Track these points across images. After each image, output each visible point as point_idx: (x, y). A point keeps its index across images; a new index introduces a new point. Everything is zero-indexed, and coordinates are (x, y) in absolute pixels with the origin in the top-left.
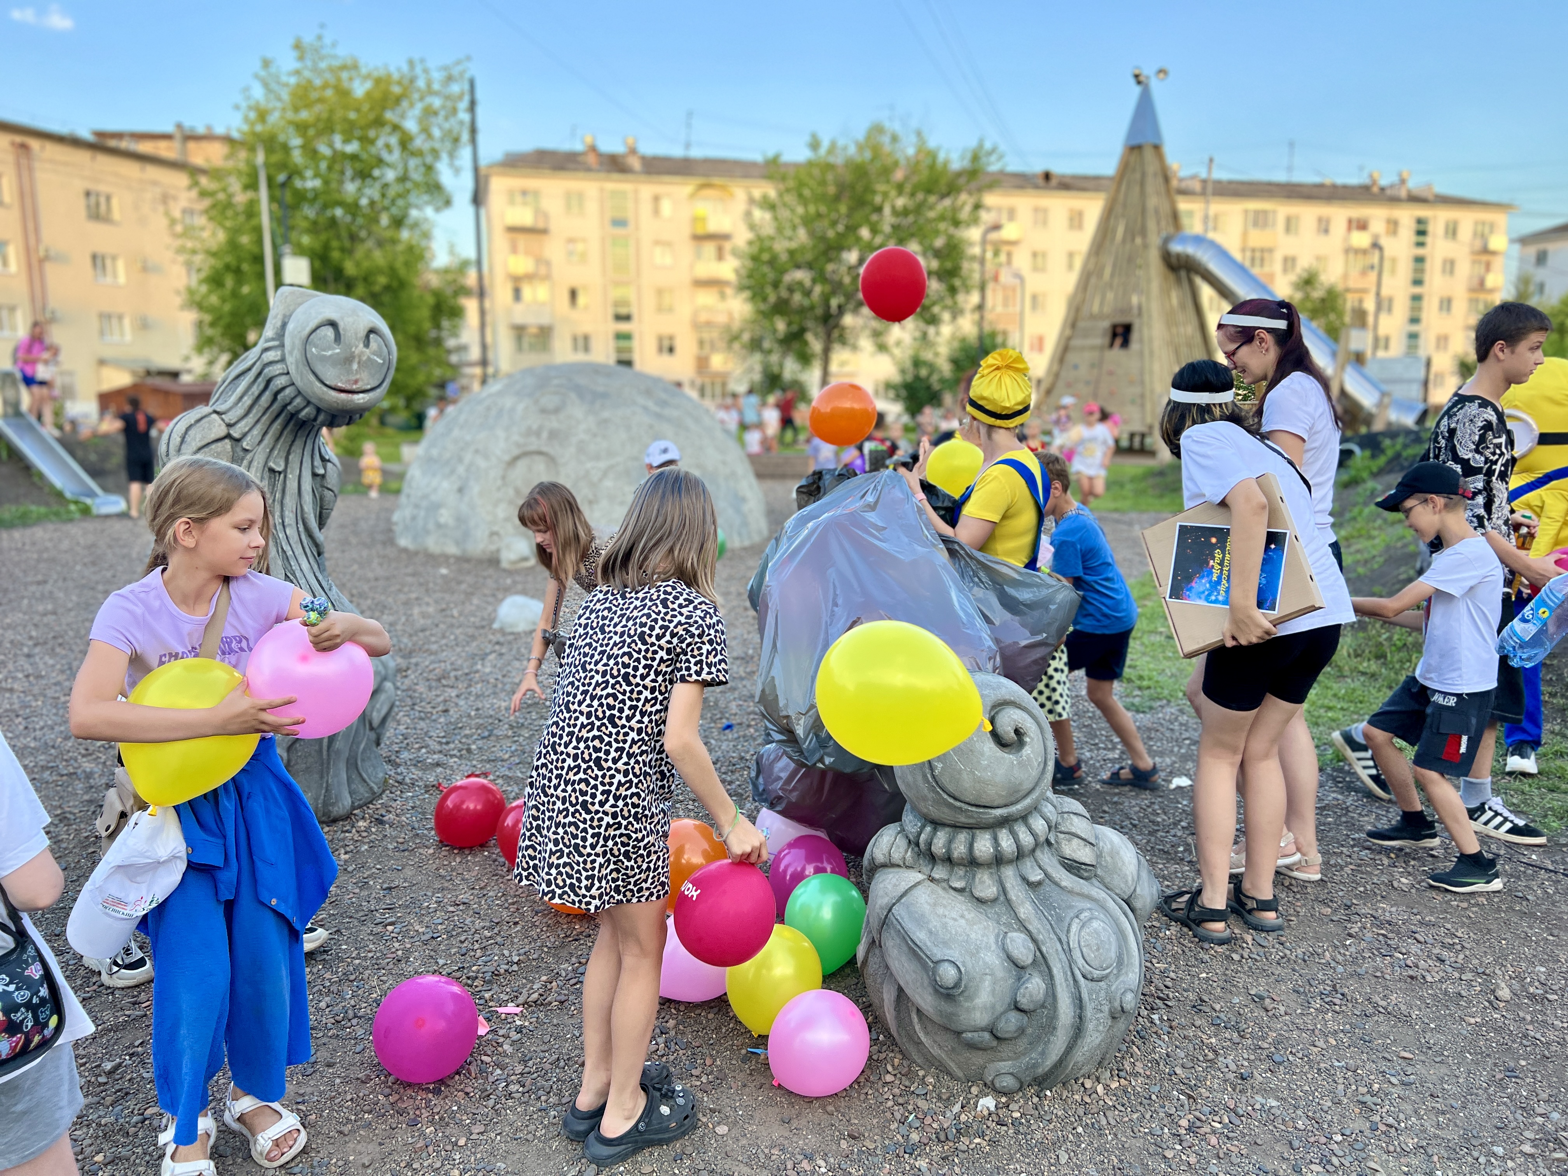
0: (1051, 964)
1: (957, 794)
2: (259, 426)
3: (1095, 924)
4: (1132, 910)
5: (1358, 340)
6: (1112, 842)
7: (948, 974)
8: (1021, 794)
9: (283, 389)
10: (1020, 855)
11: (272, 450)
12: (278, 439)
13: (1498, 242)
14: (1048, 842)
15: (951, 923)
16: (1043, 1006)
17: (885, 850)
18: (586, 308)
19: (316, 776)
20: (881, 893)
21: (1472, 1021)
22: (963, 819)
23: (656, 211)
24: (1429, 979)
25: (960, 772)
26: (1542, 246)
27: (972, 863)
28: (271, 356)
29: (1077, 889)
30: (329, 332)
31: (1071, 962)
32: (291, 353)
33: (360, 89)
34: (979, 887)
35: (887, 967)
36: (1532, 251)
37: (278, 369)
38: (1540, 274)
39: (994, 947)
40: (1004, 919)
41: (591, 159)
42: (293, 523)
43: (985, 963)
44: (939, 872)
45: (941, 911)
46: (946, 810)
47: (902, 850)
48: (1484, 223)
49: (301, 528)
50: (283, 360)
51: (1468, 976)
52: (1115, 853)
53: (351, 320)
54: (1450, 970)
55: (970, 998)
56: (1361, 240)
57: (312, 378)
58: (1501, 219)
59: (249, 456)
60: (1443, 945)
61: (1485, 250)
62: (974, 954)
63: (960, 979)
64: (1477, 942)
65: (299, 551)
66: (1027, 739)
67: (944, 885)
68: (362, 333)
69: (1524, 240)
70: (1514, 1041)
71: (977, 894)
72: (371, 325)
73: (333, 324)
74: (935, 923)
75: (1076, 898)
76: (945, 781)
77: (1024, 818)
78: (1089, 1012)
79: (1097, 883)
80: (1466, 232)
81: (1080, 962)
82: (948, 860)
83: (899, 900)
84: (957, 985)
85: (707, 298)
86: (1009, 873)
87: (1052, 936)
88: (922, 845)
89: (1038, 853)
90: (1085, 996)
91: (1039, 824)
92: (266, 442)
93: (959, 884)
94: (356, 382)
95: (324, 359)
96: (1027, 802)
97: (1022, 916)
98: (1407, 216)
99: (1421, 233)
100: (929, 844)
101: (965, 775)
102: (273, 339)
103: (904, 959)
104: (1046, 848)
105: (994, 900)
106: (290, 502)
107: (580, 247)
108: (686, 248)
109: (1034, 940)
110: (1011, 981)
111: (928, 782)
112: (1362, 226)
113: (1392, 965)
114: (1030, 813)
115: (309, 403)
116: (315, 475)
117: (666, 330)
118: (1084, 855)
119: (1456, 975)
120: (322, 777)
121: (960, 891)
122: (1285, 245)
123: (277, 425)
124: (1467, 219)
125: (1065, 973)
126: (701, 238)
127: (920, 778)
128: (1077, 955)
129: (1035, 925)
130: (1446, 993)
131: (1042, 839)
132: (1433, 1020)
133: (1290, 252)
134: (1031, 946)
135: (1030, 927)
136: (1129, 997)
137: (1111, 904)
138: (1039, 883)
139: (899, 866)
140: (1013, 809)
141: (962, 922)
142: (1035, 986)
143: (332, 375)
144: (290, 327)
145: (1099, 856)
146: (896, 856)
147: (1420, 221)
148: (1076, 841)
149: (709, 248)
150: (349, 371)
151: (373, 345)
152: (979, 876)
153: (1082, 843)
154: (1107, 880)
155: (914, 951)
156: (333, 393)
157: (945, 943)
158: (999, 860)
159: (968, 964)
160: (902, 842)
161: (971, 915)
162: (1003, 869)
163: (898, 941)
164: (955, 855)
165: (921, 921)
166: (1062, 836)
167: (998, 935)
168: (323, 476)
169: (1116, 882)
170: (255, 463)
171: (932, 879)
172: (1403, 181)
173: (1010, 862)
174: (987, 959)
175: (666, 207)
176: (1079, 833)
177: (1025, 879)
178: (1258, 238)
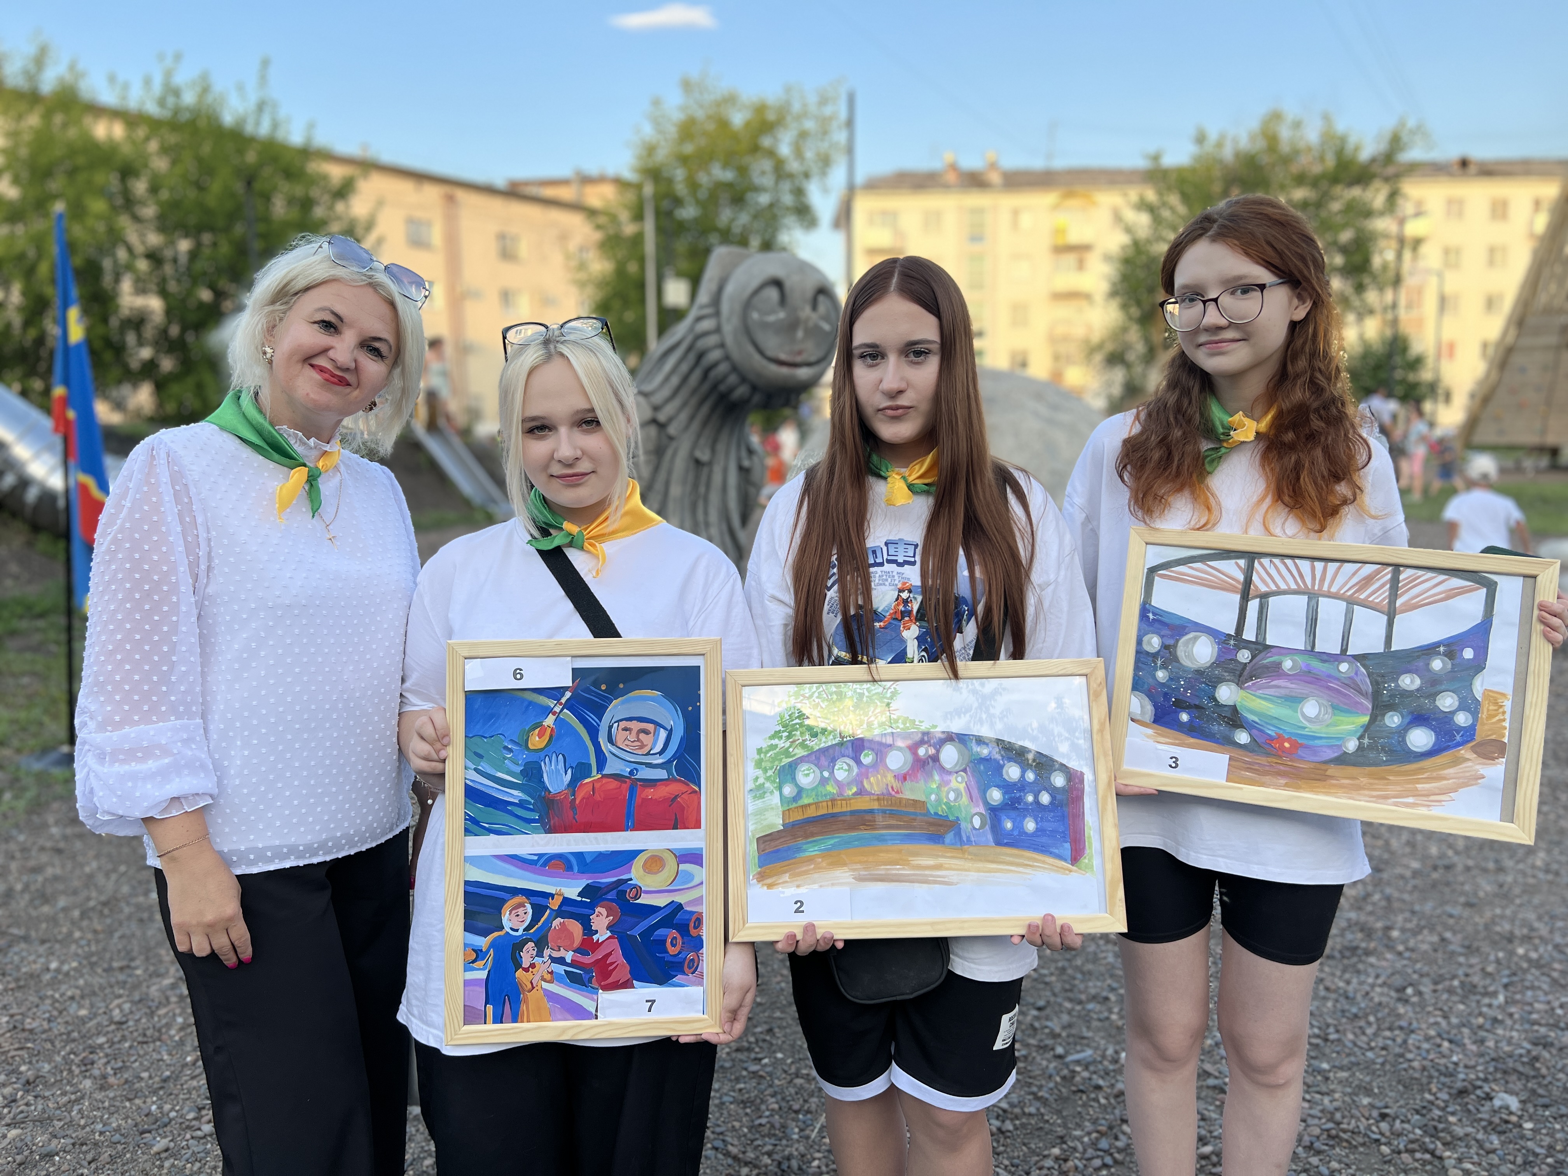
2: (686, 410)
9: (716, 364)
11: (698, 438)
23: (1016, 225)
28: (707, 325)
30: (773, 294)
32: (729, 322)
33: (738, 119)
37: (712, 340)
41: (951, 177)
50: (718, 330)
53: (797, 277)
57: (751, 349)
59: (674, 445)
68: (810, 294)
72: (820, 283)
73: (777, 283)
85: (1064, 311)
92: (692, 427)
94: (800, 353)
95: (765, 326)
102: (707, 306)
108: (1044, 262)
115: (744, 380)
117: (1019, 346)
123: (706, 409)
126: (1063, 249)
143: (773, 344)
144: (728, 290)
149: (1070, 259)
150: (793, 340)
151: (822, 307)
156: (774, 368)
170: (680, 453)
175: (1026, 220)
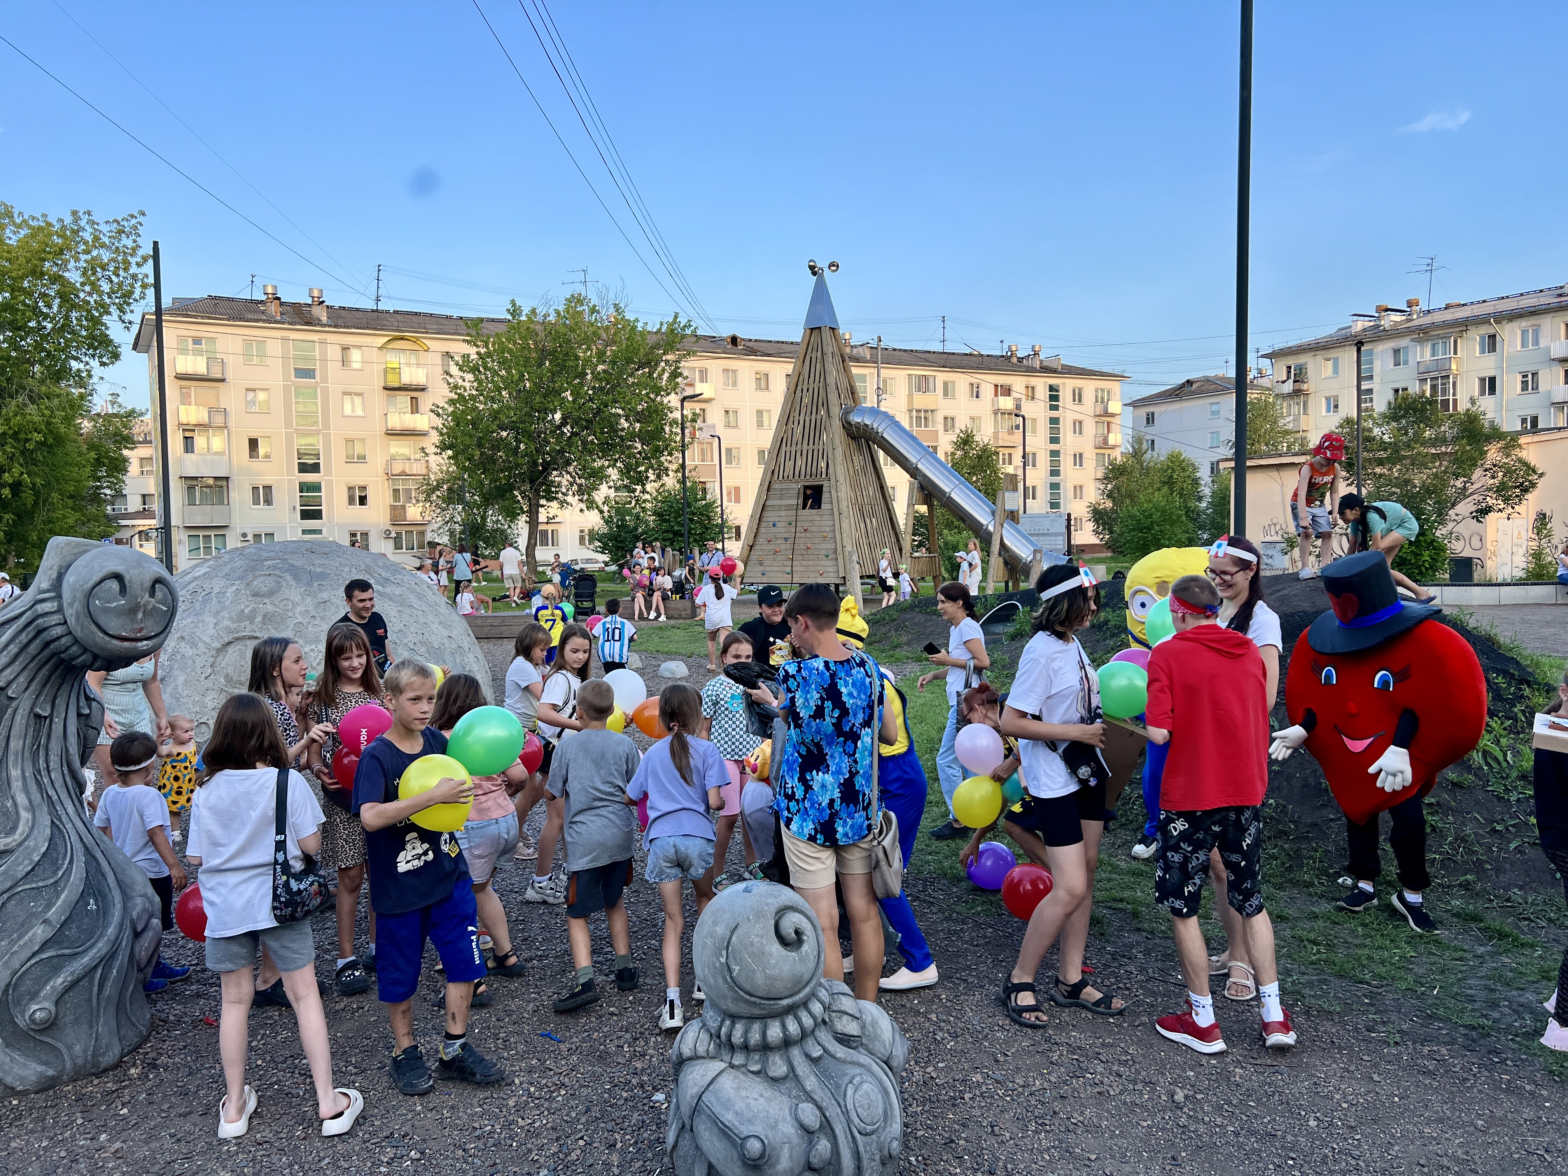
0: (834, 1126)
1: (752, 991)
2: (26, 673)
3: (866, 1086)
4: (891, 1069)
5: (1012, 500)
6: (872, 1014)
7: (754, 1147)
8: (801, 986)
9: (59, 638)
10: (805, 1034)
11: (38, 696)
12: (44, 685)
13: (1115, 407)
14: (824, 1022)
15: (753, 1102)
16: (830, 1163)
17: (691, 1045)
18: (267, 456)
19: (85, 1027)
20: (691, 1083)
21: (1145, 1124)
22: (757, 1011)
23: (345, 362)
24: (1112, 1093)
25: (754, 972)
26: (1150, 409)
27: (765, 1048)
28: (47, 607)
29: (849, 1059)
30: (115, 585)
31: (849, 1121)
32: (71, 605)
34: (772, 1068)
35: (698, 1147)
36: (1143, 412)
38: (1150, 432)
39: (789, 1118)
40: (794, 1093)
41: (273, 308)
42: (58, 766)
43: (783, 1133)
44: (738, 1060)
45: (743, 1093)
46: (743, 1005)
47: (706, 1043)
48: (1103, 390)
49: (66, 772)
50: (59, 612)
51: (1139, 1087)
52: (874, 1023)
53: (136, 571)
54: (1126, 1083)
55: (773, 1166)
56: (1007, 403)
57: (94, 628)
58: (1115, 387)
59: (14, 704)
60: (1120, 1063)
61: (1106, 414)
62: (774, 1127)
63: (764, 1150)
64: (1143, 1056)
65: (64, 796)
66: (805, 938)
67: (743, 1069)
68: (148, 584)
69: (1135, 404)
70: (1176, 1137)
71: (771, 1074)
72: (157, 576)
73: (118, 577)
74: (739, 1105)
75: (850, 1066)
76: (742, 981)
77: (805, 1004)
78: (865, 1162)
79: (862, 1051)
80: (1089, 397)
81: (856, 1120)
82: (746, 1047)
83: (706, 1089)
84: (762, 1155)
85: (400, 448)
86: (796, 1053)
87: (833, 1102)
88: (723, 1037)
89: (817, 1032)
90: (861, 1149)
91: (817, 1008)
92: (32, 688)
93: (756, 1068)
94: (140, 630)
95: (107, 610)
96: (807, 990)
97: (809, 1088)
98: (1041, 384)
99: (1054, 398)
100: (729, 1036)
101: (758, 974)
102: (48, 591)
103: (715, 1139)
104: (823, 1026)
105: (785, 1078)
106: (55, 747)
107: (261, 396)
108: (379, 398)
109: (819, 1108)
110: (805, 1145)
111: (727, 983)
112: (1007, 391)
113: (1084, 1083)
114: (809, 999)
115: (85, 650)
116: (79, 715)
117: (358, 481)
118: (851, 1028)
119: (1131, 1086)
120: (91, 1027)
121: (757, 1073)
122: (945, 407)
123: (45, 671)
124: (1089, 387)
125: (845, 1132)
126: (393, 389)
127: (720, 981)
128: (853, 1115)
129: (820, 1095)
130: (1125, 1103)
131: (820, 1020)
132: (1117, 1128)
133: (950, 414)
134: (817, 1112)
135: (816, 1097)
136: (895, 1144)
137: (876, 1068)
138: (820, 1058)
139: (703, 1058)
140: (797, 998)
141: (762, 1100)
142: (823, 1146)
143: (114, 625)
144: (70, 579)
145: (863, 1027)
146: (701, 1050)
147: (1051, 388)
148: (845, 1017)
149: (404, 399)
150: (134, 621)
151: (159, 594)
152: (771, 1058)
153: (850, 1018)
154: (871, 1046)
155: (725, 1132)
156: (116, 642)
157: (750, 1121)
158: (787, 1043)
159: (771, 1137)
160: (704, 1036)
161: (768, 1093)
162: (790, 1050)
163: (709, 1124)
164: (752, 1042)
165: (728, 1105)
166: (834, 1014)
167: (791, 1108)
168: (88, 716)
169: (878, 1047)
170: (20, 711)
171: (732, 1066)
172: (1036, 354)
173: (795, 1043)
174: (784, 1130)
175: (355, 356)
176: (847, 1010)
177: (808, 1056)
178: (922, 401)
